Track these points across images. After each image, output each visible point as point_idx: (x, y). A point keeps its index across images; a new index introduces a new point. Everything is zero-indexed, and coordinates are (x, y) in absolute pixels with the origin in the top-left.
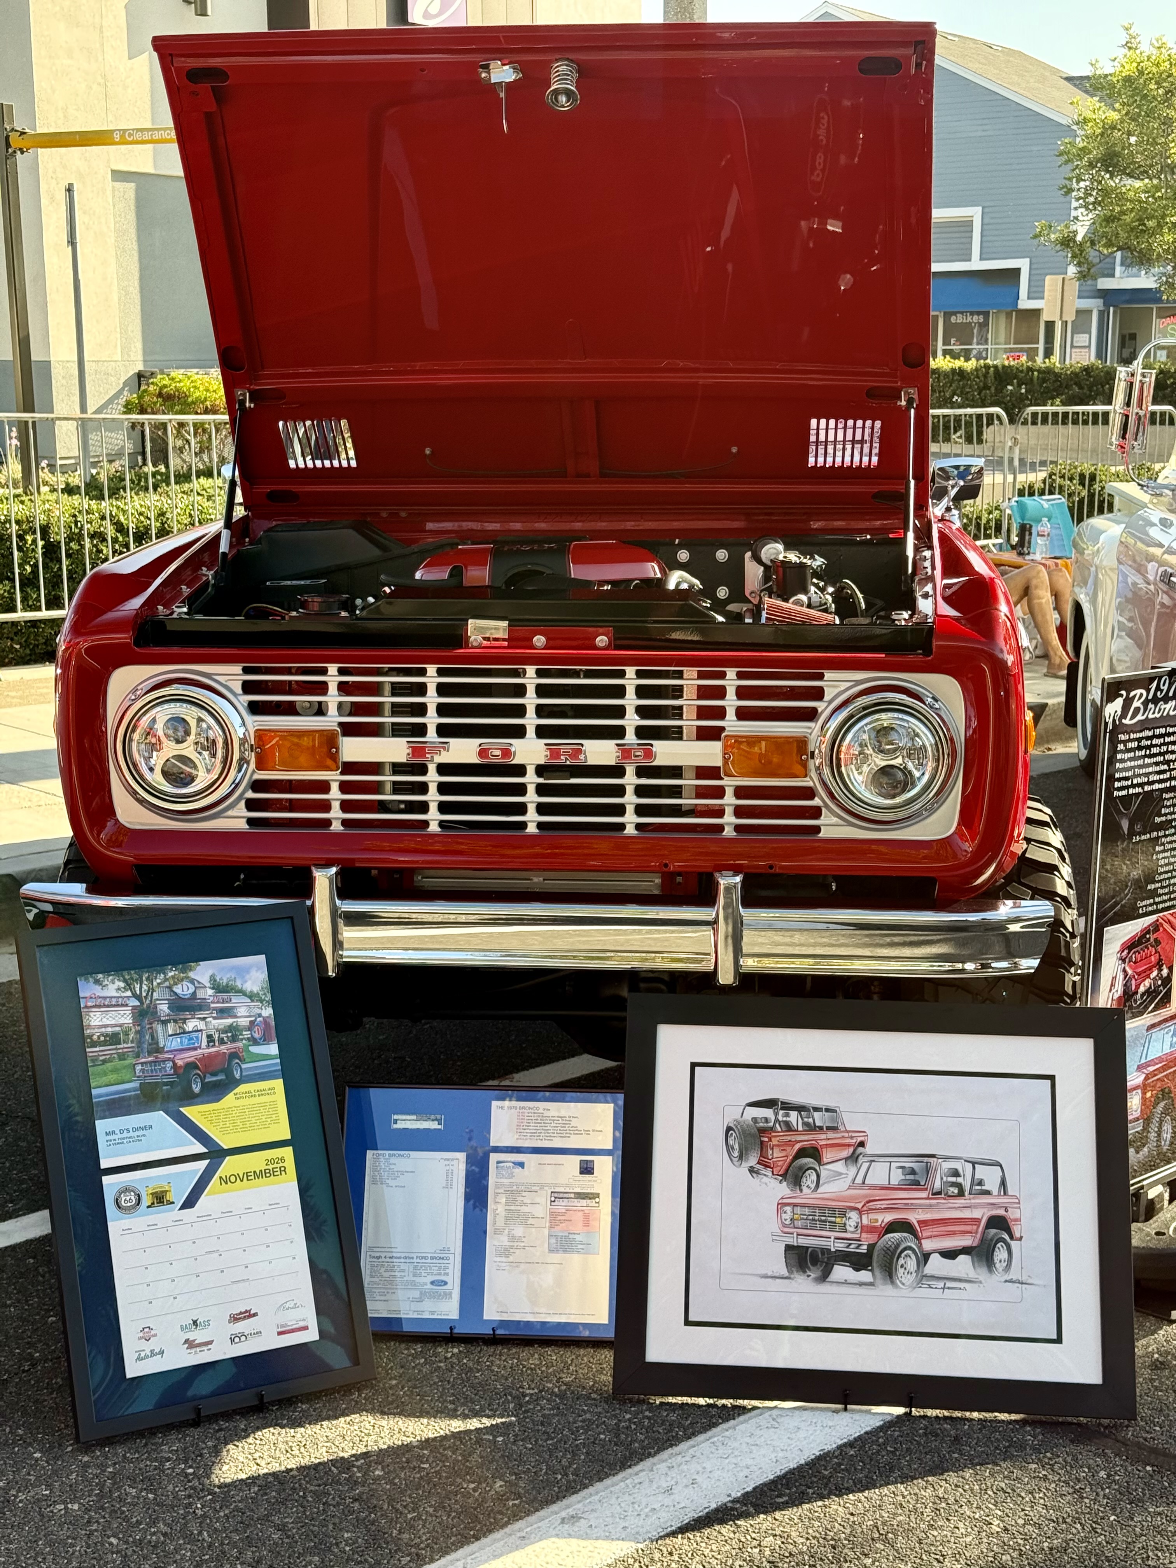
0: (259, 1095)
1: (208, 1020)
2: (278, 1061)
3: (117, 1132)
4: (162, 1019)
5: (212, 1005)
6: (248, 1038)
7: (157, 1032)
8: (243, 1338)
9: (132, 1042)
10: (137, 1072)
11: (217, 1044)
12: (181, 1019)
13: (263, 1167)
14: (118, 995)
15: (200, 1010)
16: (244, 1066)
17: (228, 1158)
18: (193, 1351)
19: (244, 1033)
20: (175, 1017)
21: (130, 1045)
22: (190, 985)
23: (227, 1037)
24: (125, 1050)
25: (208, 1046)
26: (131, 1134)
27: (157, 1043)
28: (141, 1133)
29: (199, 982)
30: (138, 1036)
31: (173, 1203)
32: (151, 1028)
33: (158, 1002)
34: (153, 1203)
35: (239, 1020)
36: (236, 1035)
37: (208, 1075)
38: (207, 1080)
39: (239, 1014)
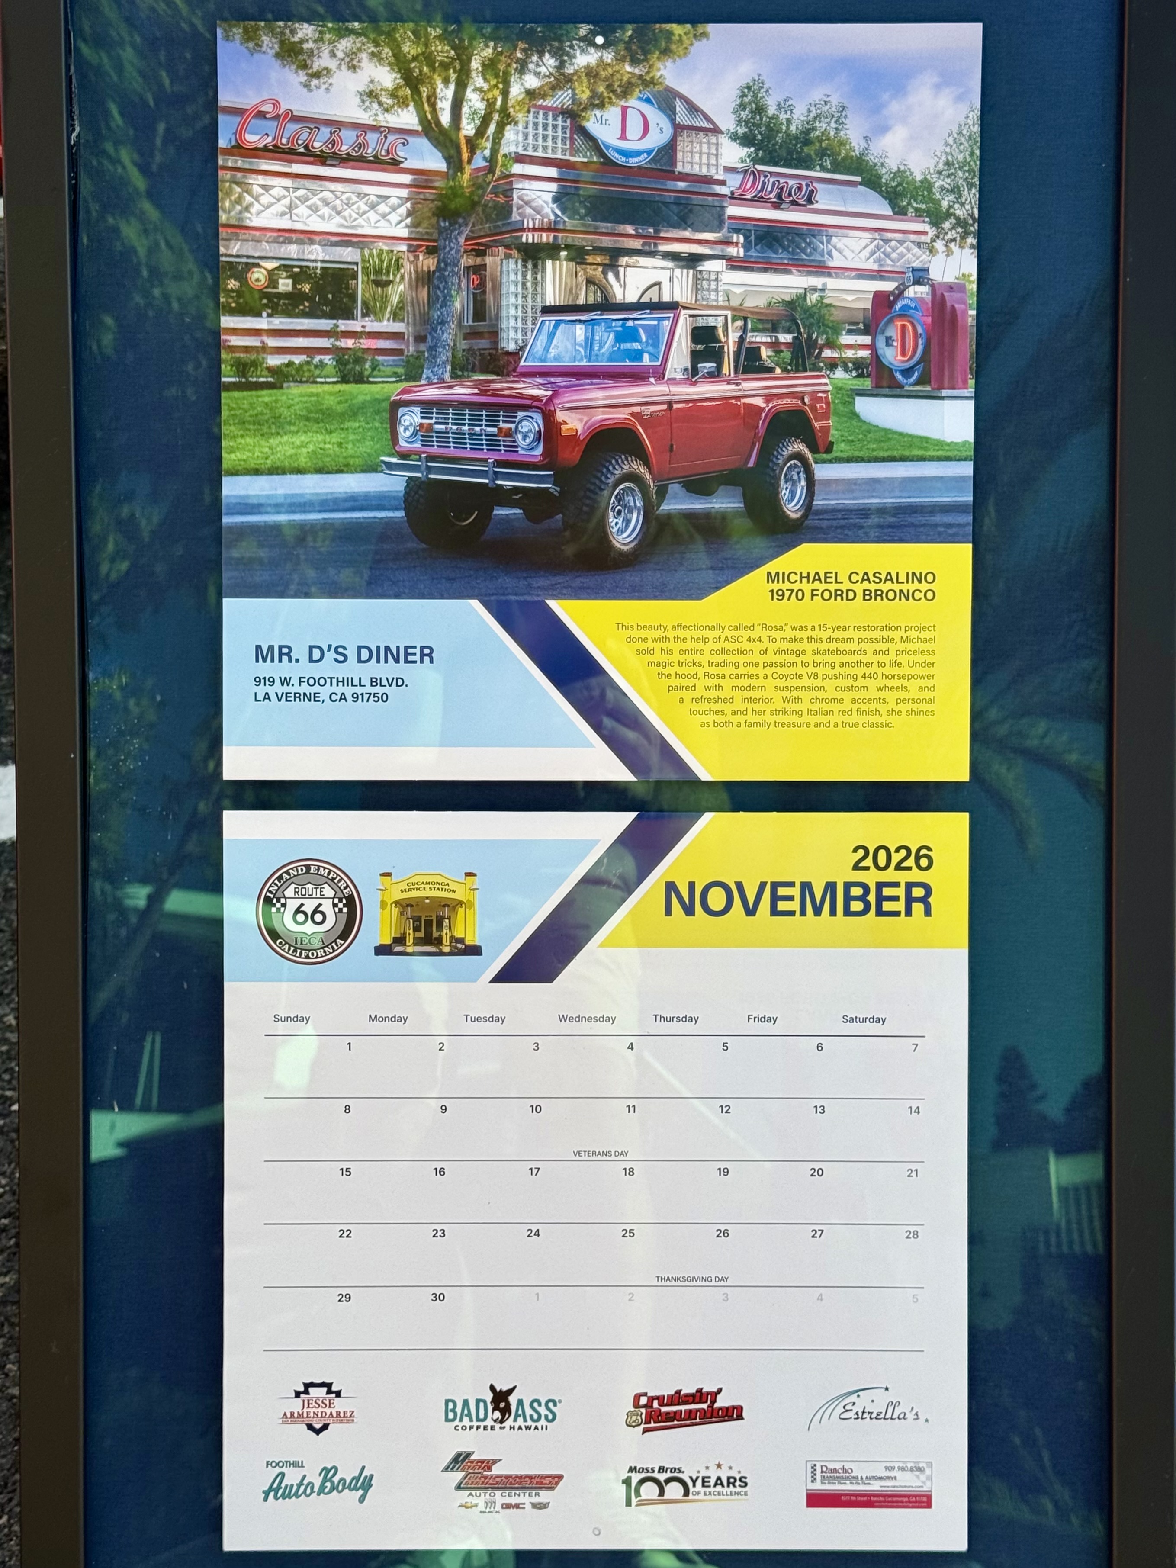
0: (867, 595)
1: (708, 266)
2: (967, 469)
3: (300, 652)
4: (528, 238)
5: (732, 210)
6: (859, 366)
7: (497, 287)
8: (674, 1490)
9: (396, 316)
10: (404, 434)
11: (728, 368)
12: (599, 250)
13: (843, 874)
14: (365, 118)
15: (683, 221)
16: (822, 472)
17: (708, 816)
18: (480, 1499)
19: (846, 339)
20: (579, 239)
21: (387, 325)
22: (656, 118)
23: (775, 346)
24: (366, 343)
25: (693, 374)
26: (352, 669)
27: (495, 334)
28: (387, 670)
29: (693, 108)
30: (424, 293)
31: (475, 950)
32: (479, 269)
33: (517, 168)
34: (400, 940)
35: (832, 283)
36: (812, 344)
37: (675, 488)
38: (668, 507)
39: (836, 261)
